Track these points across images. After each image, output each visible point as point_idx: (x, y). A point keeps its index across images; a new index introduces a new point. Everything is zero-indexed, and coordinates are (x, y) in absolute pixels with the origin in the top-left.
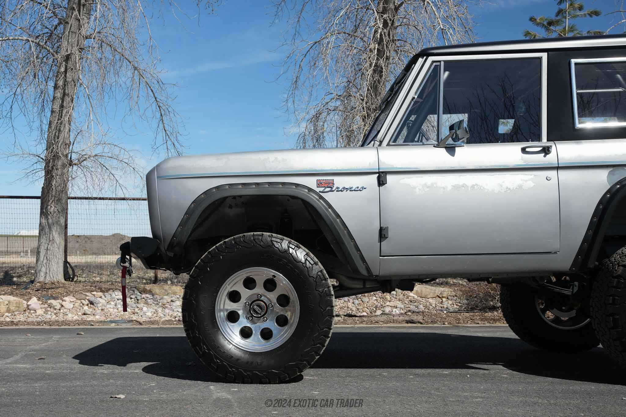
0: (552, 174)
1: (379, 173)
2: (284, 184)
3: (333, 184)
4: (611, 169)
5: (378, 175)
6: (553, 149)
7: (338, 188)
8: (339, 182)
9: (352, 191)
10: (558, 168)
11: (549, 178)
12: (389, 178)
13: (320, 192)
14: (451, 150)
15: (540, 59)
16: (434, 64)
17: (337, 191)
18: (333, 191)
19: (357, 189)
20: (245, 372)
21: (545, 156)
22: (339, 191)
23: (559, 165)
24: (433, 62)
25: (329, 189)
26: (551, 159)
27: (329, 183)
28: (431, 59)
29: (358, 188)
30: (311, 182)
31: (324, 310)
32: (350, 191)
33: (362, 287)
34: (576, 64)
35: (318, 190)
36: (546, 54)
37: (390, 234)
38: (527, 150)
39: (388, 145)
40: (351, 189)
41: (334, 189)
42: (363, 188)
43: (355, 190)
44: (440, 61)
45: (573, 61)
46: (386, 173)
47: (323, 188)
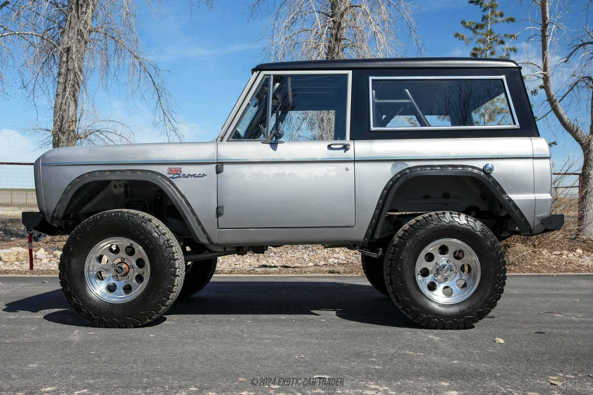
0: (350, 166)
1: (217, 163)
2: (142, 171)
3: (181, 172)
4: (394, 163)
5: (216, 165)
6: (351, 147)
7: (184, 175)
8: (186, 170)
10: (355, 161)
11: (348, 169)
12: (226, 167)
13: (170, 177)
14: (274, 145)
15: (346, 75)
16: (266, 77)
17: (184, 177)
18: (180, 177)
19: (199, 176)
20: (106, 319)
21: (345, 152)
22: (185, 177)
23: (356, 159)
24: (265, 75)
25: (177, 175)
26: (349, 154)
27: (178, 171)
28: (263, 73)
29: (200, 174)
30: (164, 170)
31: (168, 271)
33: (223, 250)
34: (373, 80)
35: (168, 176)
36: (351, 71)
37: (225, 211)
38: (332, 146)
39: (228, 141)
40: (194, 176)
41: (181, 175)
42: (204, 175)
43: (197, 177)
44: (270, 75)
45: (371, 78)
46: (223, 163)
47: (173, 175)
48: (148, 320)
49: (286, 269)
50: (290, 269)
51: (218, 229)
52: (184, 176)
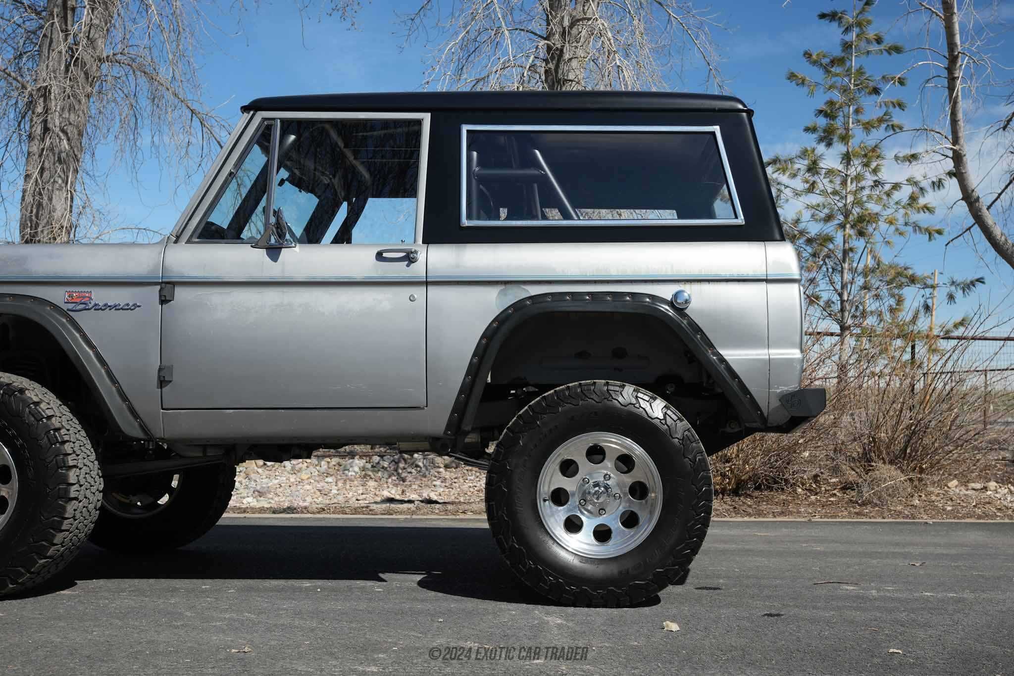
0: (419, 292)
1: (162, 282)
2: (14, 296)
3: (90, 298)
4: (502, 287)
5: (158, 287)
6: (421, 257)
7: (96, 305)
8: (99, 296)
9: (119, 309)
10: (427, 283)
11: (414, 297)
12: (180, 292)
13: (68, 310)
14: (274, 252)
15: (419, 122)
16: (266, 122)
17: (95, 310)
18: (88, 309)
19: (126, 307)
21: (408, 266)
22: (98, 310)
23: (428, 280)
24: (264, 119)
25: (82, 306)
26: (418, 270)
27: (84, 297)
28: (261, 115)
29: (128, 305)
30: (57, 296)
31: (52, 490)
32: (116, 309)
34: (468, 131)
35: (65, 307)
36: (429, 115)
37: (176, 378)
38: (385, 255)
39: (189, 242)
40: (116, 307)
42: (136, 306)
43: (122, 309)
44: (274, 119)
45: (465, 128)
46: (174, 284)
47: (74, 305)
48: (11, 586)
49: (429, 505)
50: (438, 506)
51: (163, 409)
52: (97, 308)
